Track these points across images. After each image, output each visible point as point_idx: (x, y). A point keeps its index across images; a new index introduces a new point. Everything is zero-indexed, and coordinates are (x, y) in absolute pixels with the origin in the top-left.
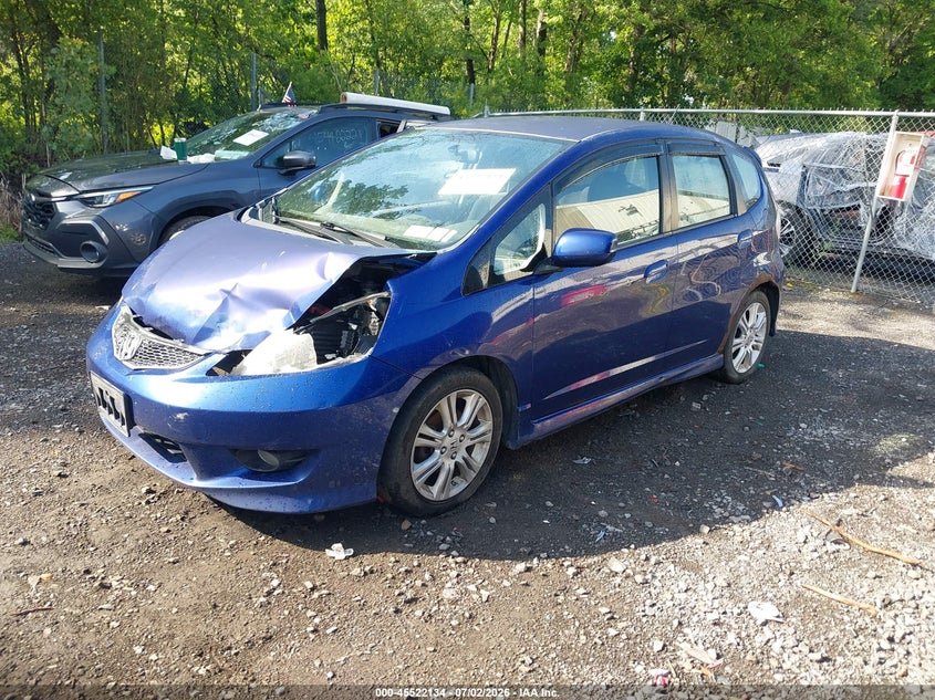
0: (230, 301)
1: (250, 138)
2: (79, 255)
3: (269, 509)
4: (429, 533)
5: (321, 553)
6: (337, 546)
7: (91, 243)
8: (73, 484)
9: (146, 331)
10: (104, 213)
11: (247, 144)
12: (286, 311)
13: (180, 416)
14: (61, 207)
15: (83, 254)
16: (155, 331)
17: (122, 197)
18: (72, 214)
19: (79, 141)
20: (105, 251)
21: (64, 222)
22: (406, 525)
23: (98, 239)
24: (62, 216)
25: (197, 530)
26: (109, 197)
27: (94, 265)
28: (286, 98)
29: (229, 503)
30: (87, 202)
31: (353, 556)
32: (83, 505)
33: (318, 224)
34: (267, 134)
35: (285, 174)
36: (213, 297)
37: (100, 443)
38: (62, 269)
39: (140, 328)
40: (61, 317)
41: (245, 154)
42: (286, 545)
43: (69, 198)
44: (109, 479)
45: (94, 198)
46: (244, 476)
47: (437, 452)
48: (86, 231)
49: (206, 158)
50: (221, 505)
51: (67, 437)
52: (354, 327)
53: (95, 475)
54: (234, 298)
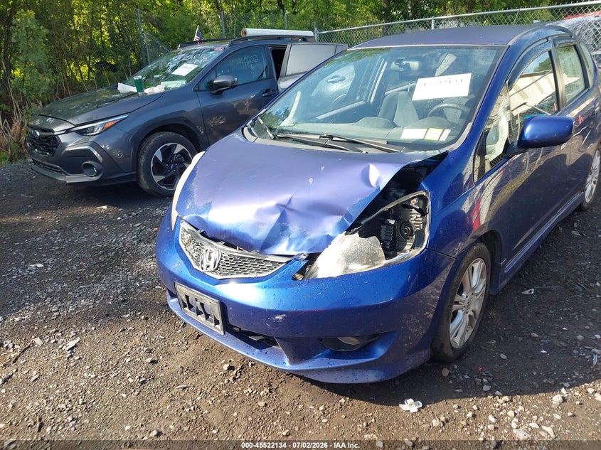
0: (288, 213)
1: (185, 70)
2: (81, 172)
3: (355, 382)
4: (466, 377)
5: (395, 408)
6: (410, 401)
7: (89, 162)
8: (165, 368)
9: (220, 245)
10: (96, 139)
11: (184, 75)
12: (340, 217)
13: (279, 317)
14: (63, 139)
15: (85, 171)
16: (227, 244)
17: (107, 126)
18: (72, 144)
19: (42, 85)
20: (101, 167)
21: (67, 149)
22: (445, 372)
23: (94, 158)
24: (65, 145)
25: (287, 400)
26: (98, 127)
27: (94, 179)
28: (196, 38)
29: (321, 380)
30: (82, 133)
31: (423, 407)
32: (184, 388)
33: (318, 137)
34: (196, 66)
35: (213, 94)
36: (270, 211)
37: (165, 327)
38: (70, 184)
39: (215, 244)
40: (77, 219)
41: (184, 82)
42: (365, 404)
43: (68, 131)
44: (190, 360)
45: (87, 129)
46: (329, 356)
47: (460, 312)
48: (86, 154)
49: (158, 89)
50: (314, 382)
51: (138, 324)
52: (392, 222)
53: (178, 357)
54: (291, 210)
